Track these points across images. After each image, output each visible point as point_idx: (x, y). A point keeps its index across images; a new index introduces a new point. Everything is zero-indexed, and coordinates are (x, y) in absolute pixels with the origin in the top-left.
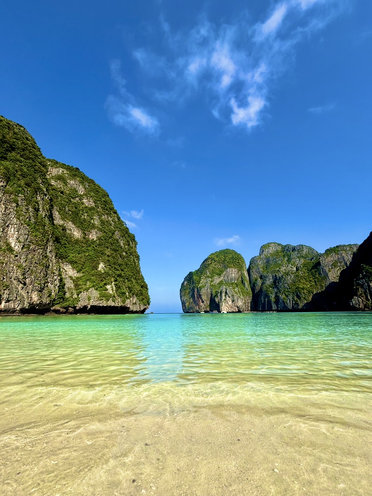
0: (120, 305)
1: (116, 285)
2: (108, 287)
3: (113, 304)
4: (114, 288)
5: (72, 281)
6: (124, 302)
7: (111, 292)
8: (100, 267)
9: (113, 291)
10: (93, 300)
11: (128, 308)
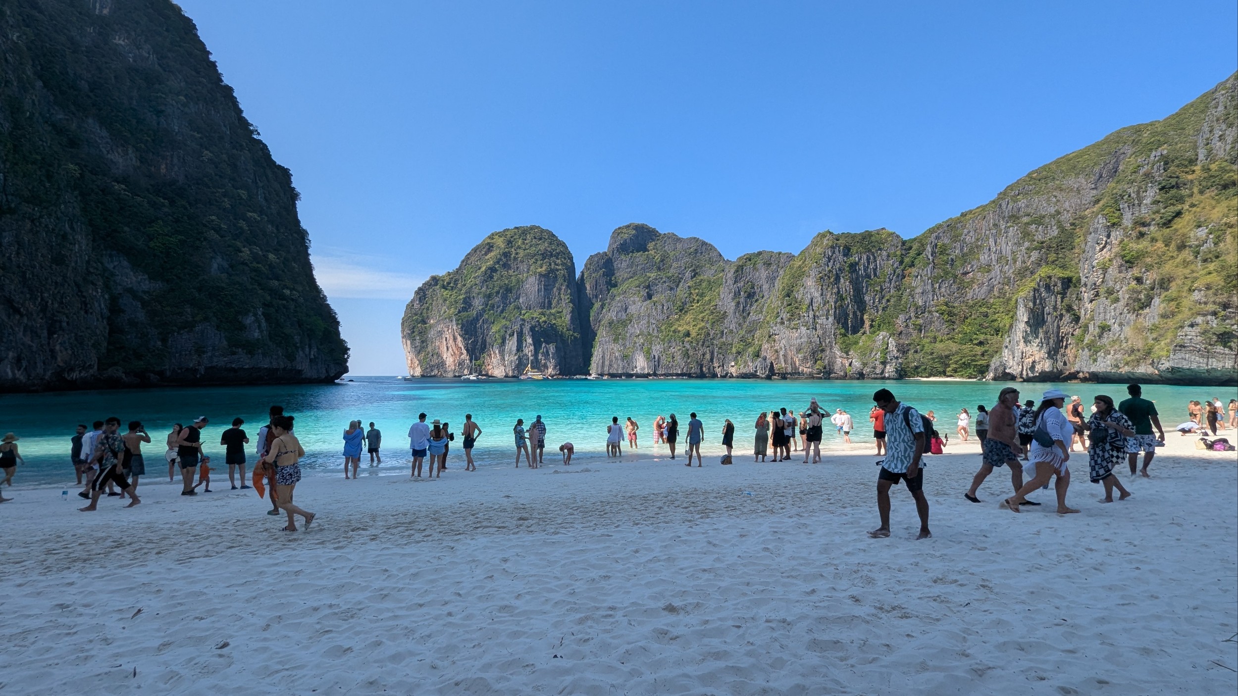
0: (282, 366)
1: (267, 317)
2: (249, 320)
3: (265, 364)
4: (264, 324)
5: (139, 304)
6: (291, 357)
7: (256, 334)
8: (215, 266)
9: (261, 332)
10: (209, 354)
11: (300, 372)
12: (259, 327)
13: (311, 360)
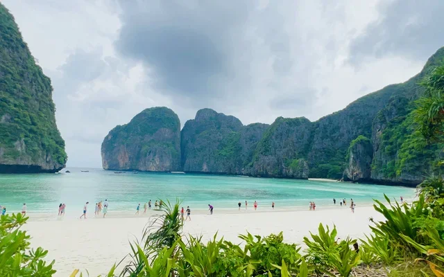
0: (30, 164)
1: (26, 142)
2: (16, 143)
3: (22, 163)
4: (24, 144)
6: (36, 160)
7: (19, 149)
9: (22, 148)
11: (40, 167)
12: (21, 146)
13: (47, 162)
